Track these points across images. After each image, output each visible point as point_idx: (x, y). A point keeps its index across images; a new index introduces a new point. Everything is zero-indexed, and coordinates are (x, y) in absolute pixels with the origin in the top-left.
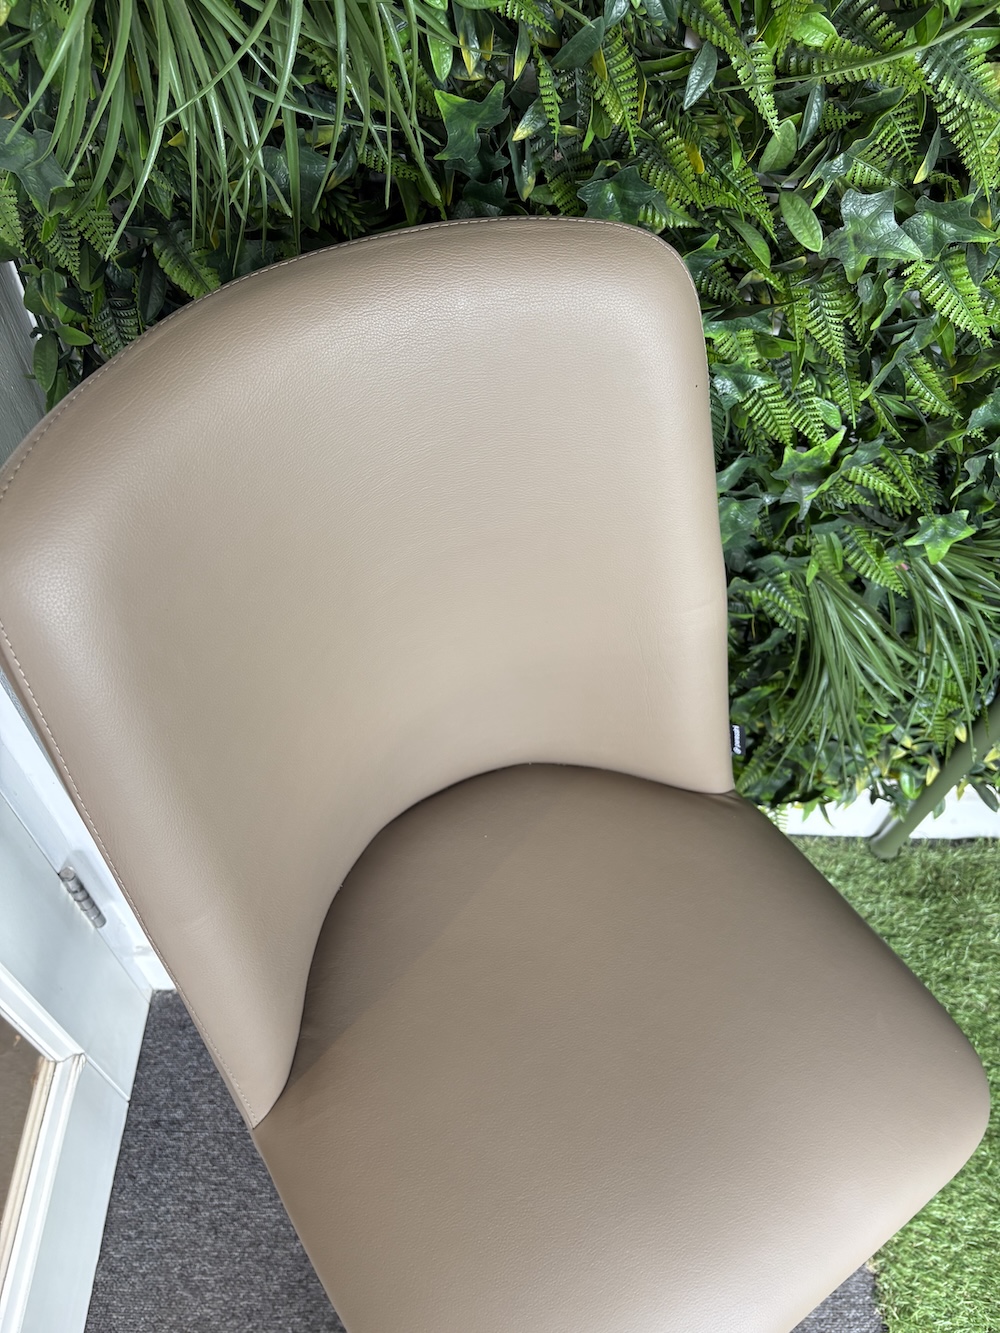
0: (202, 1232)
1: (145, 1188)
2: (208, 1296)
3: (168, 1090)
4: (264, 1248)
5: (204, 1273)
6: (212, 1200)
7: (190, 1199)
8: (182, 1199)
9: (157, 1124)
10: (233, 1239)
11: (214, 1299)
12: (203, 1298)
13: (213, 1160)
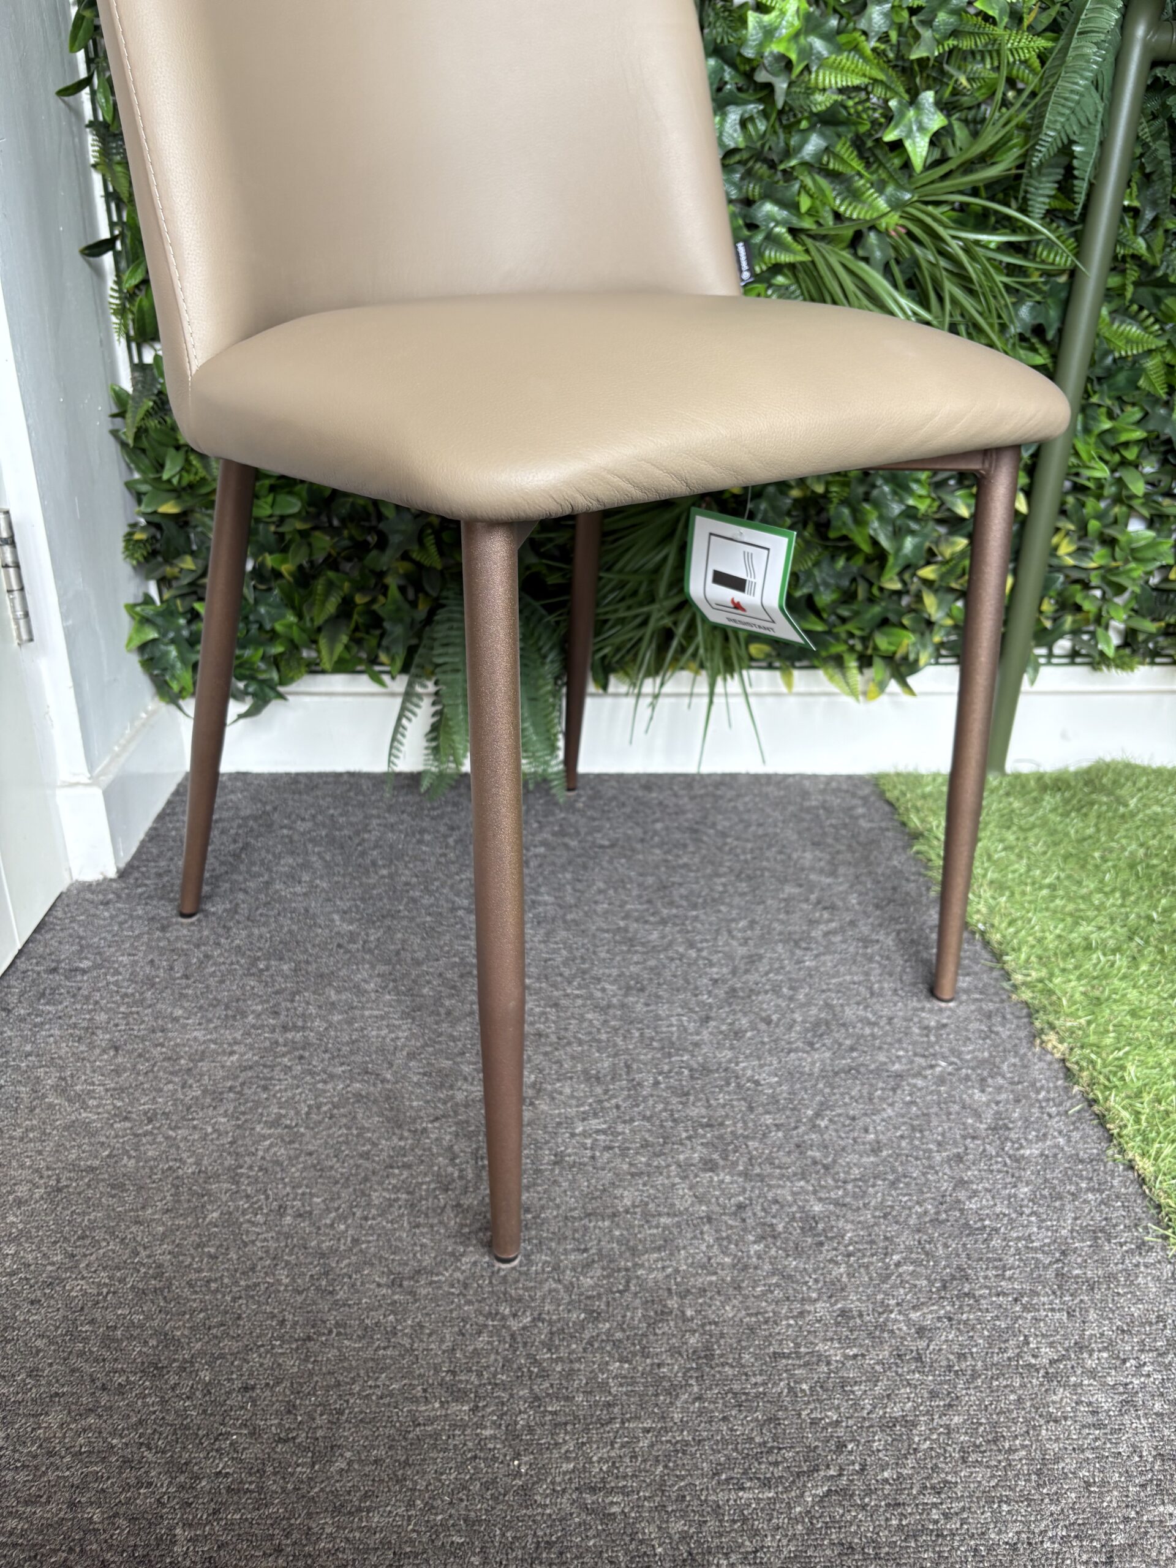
0: (97, 1051)
1: (22, 1020)
2: (91, 1102)
3: (76, 948)
4: (183, 1062)
5: (93, 1084)
6: (117, 1025)
7: (85, 1024)
8: (75, 1026)
9: (54, 970)
10: (140, 1055)
11: (98, 1107)
12: (84, 1102)
13: (126, 995)
